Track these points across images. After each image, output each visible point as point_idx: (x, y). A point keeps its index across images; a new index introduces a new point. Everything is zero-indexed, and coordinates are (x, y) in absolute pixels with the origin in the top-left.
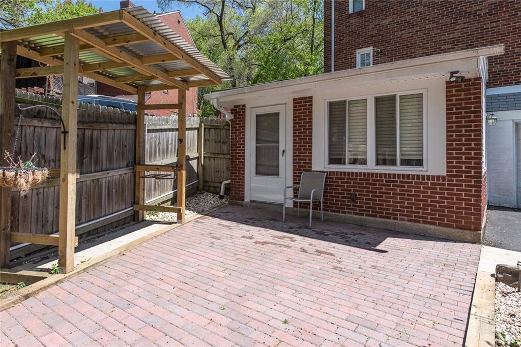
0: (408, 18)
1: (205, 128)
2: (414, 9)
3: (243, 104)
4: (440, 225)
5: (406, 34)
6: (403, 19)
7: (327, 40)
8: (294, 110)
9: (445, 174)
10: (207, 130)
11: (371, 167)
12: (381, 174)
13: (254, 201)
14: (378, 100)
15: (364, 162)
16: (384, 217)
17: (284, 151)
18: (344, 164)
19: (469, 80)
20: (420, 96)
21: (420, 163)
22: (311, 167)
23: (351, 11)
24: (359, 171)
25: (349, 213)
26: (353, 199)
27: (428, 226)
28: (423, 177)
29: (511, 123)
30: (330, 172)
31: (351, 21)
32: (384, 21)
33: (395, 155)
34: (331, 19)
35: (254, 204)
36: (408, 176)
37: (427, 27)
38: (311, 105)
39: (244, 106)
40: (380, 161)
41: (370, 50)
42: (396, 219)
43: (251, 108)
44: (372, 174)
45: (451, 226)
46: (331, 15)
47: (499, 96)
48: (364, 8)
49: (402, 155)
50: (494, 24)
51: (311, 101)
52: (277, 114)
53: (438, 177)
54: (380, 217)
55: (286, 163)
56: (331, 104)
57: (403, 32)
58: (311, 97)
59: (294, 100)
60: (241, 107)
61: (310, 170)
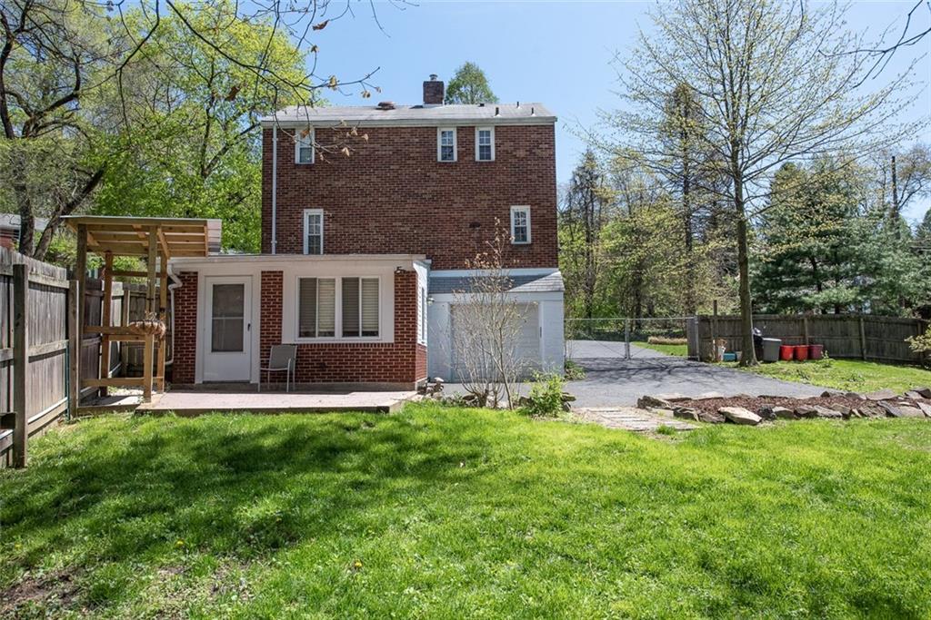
0: (362, 185)
1: (131, 297)
2: (368, 177)
3: (194, 270)
4: (390, 381)
5: (359, 202)
6: (356, 185)
7: (266, 189)
8: (262, 283)
9: (393, 341)
10: (133, 299)
11: (338, 338)
12: (346, 344)
13: (209, 382)
14: (344, 280)
15: (332, 334)
16: (349, 381)
17: (249, 325)
18: (314, 336)
19: (409, 272)
20: (377, 280)
21: (375, 334)
22: (280, 340)
23: (297, 160)
24: (327, 342)
25: (319, 381)
26: (322, 367)
27: (382, 383)
28: (379, 344)
29: (447, 305)
30: (301, 345)
31: (298, 174)
32: (336, 183)
33: (358, 328)
34: (272, 164)
35: (208, 385)
36: (368, 344)
37: (380, 199)
38: (281, 279)
39: (196, 273)
40: (345, 334)
41: (320, 212)
42: (358, 381)
43: (206, 276)
44: (340, 344)
45: (397, 381)
46: (272, 159)
47: (439, 278)
48: (313, 162)
49: (363, 328)
50: (436, 210)
51: (282, 276)
52: (243, 286)
53: (389, 344)
54: (346, 381)
55: (252, 338)
56: (301, 280)
57: (356, 200)
58: (282, 272)
59: (262, 272)
60: (192, 275)
61: (280, 344)
